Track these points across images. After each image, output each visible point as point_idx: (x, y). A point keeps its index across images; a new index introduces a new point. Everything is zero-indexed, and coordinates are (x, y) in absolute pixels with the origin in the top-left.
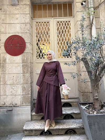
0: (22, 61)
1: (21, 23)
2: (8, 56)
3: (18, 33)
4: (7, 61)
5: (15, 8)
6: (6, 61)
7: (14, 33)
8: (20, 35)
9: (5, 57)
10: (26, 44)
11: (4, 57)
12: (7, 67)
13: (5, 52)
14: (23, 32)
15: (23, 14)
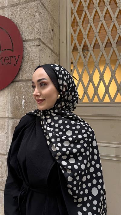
0: (12, 112)
10: (26, 45)
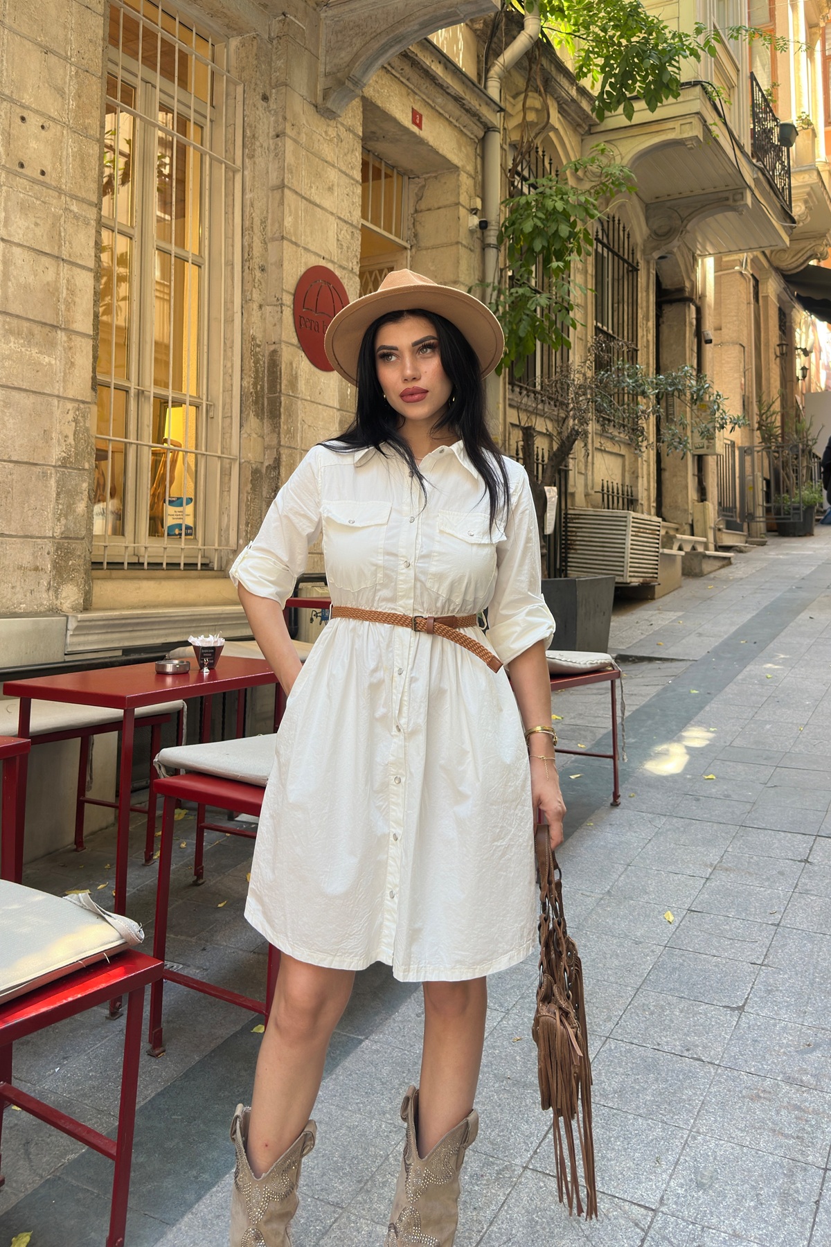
0: (340, 403)
1: (340, 218)
2: (304, 365)
3: (333, 262)
4: (302, 385)
5: (326, 132)
6: (297, 389)
7: (319, 256)
8: (338, 273)
9: (294, 366)
11: (291, 364)
12: (300, 418)
13: (295, 340)
14: (344, 263)
15: (347, 175)
